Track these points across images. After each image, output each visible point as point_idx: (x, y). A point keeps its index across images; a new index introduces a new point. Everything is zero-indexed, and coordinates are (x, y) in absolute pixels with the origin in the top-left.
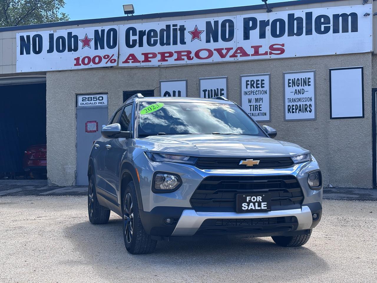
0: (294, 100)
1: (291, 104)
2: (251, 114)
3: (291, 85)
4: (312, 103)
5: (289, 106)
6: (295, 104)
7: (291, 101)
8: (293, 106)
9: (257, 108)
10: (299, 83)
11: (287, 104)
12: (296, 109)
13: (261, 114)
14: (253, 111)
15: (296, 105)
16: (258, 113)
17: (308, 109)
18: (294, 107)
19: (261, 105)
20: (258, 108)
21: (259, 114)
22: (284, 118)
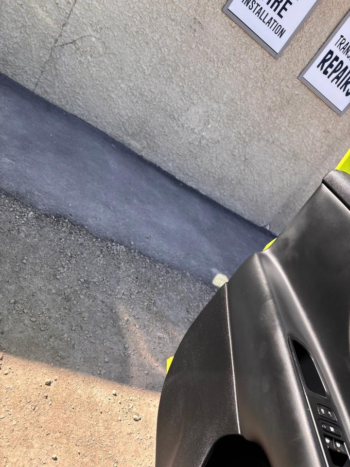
0: (347, 48)
1: (337, 52)
2: (259, 8)
5: (331, 52)
6: (342, 57)
7: (342, 46)
8: (337, 59)
9: (279, 3)
11: (331, 46)
12: (334, 71)
13: (275, 24)
15: (342, 62)
16: (272, 18)
18: (335, 64)
19: (291, 4)
20: (282, 5)
21: (273, 21)
22: (304, 70)
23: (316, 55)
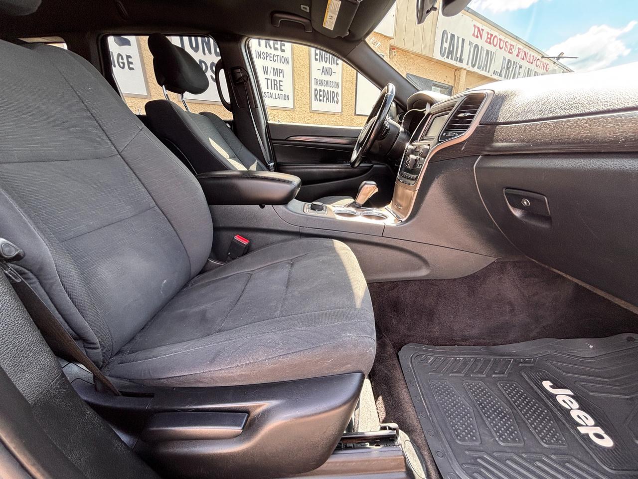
0: (321, 82)
1: (318, 88)
2: (269, 94)
3: (318, 57)
4: (339, 91)
5: (316, 90)
6: (322, 88)
7: (318, 83)
8: (320, 91)
9: (276, 85)
10: (327, 58)
11: (314, 87)
12: (324, 97)
13: (282, 96)
14: (272, 89)
15: (324, 90)
16: (278, 94)
17: (335, 99)
18: (321, 93)
19: (282, 81)
20: (278, 85)
21: (280, 95)
22: (310, 107)
23: (310, 96)
